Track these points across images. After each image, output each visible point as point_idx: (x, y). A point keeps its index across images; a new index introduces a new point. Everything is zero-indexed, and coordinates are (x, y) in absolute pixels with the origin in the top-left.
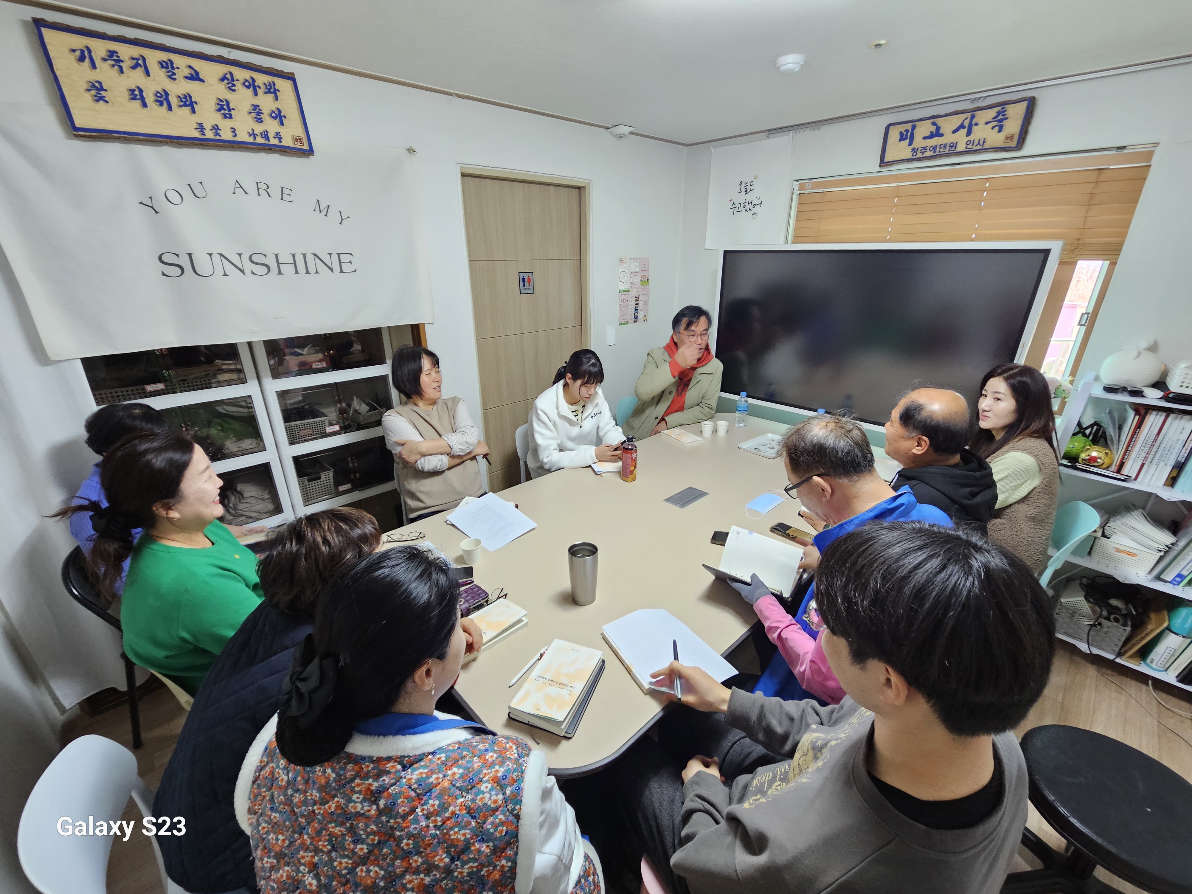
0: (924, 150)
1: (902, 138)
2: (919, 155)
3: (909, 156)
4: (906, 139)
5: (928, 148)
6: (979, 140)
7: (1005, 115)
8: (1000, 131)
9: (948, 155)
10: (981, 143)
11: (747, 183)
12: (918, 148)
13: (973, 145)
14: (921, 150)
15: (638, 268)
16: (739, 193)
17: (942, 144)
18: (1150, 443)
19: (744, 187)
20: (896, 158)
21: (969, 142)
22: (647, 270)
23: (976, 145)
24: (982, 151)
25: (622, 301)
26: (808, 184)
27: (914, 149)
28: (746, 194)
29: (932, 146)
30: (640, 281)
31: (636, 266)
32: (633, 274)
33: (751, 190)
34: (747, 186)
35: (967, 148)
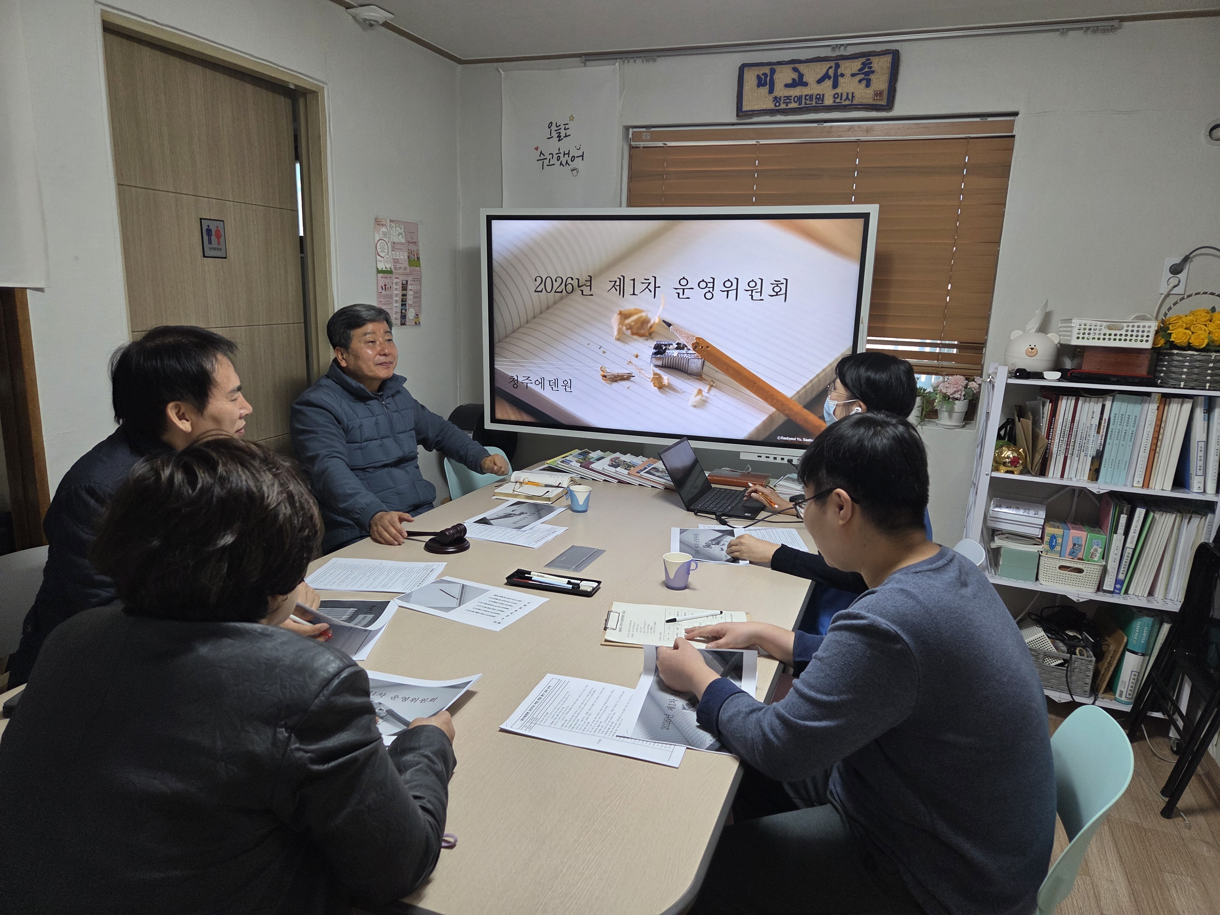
0: (788, 101)
1: (760, 83)
2: (783, 106)
3: (771, 106)
4: (764, 85)
5: (792, 98)
6: (847, 94)
7: (871, 68)
8: (868, 85)
9: (816, 110)
10: (850, 97)
11: (560, 125)
12: (780, 97)
13: (841, 99)
14: (784, 100)
15: (403, 237)
16: (548, 138)
17: (808, 95)
18: (1067, 433)
19: (555, 131)
20: (756, 108)
21: (836, 96)
22: (415, 243)
23: (845, 100)
24: (852, 108)
25: (382, 287)
26: (645, 134)
27: (775, 98)
28: (559, 140)
29: (796, 96)
30: (407, 258)
31: (400, 234)
32: (397, 246)
33: (566, 136)
34: (560, 129)
35: (835, 102)
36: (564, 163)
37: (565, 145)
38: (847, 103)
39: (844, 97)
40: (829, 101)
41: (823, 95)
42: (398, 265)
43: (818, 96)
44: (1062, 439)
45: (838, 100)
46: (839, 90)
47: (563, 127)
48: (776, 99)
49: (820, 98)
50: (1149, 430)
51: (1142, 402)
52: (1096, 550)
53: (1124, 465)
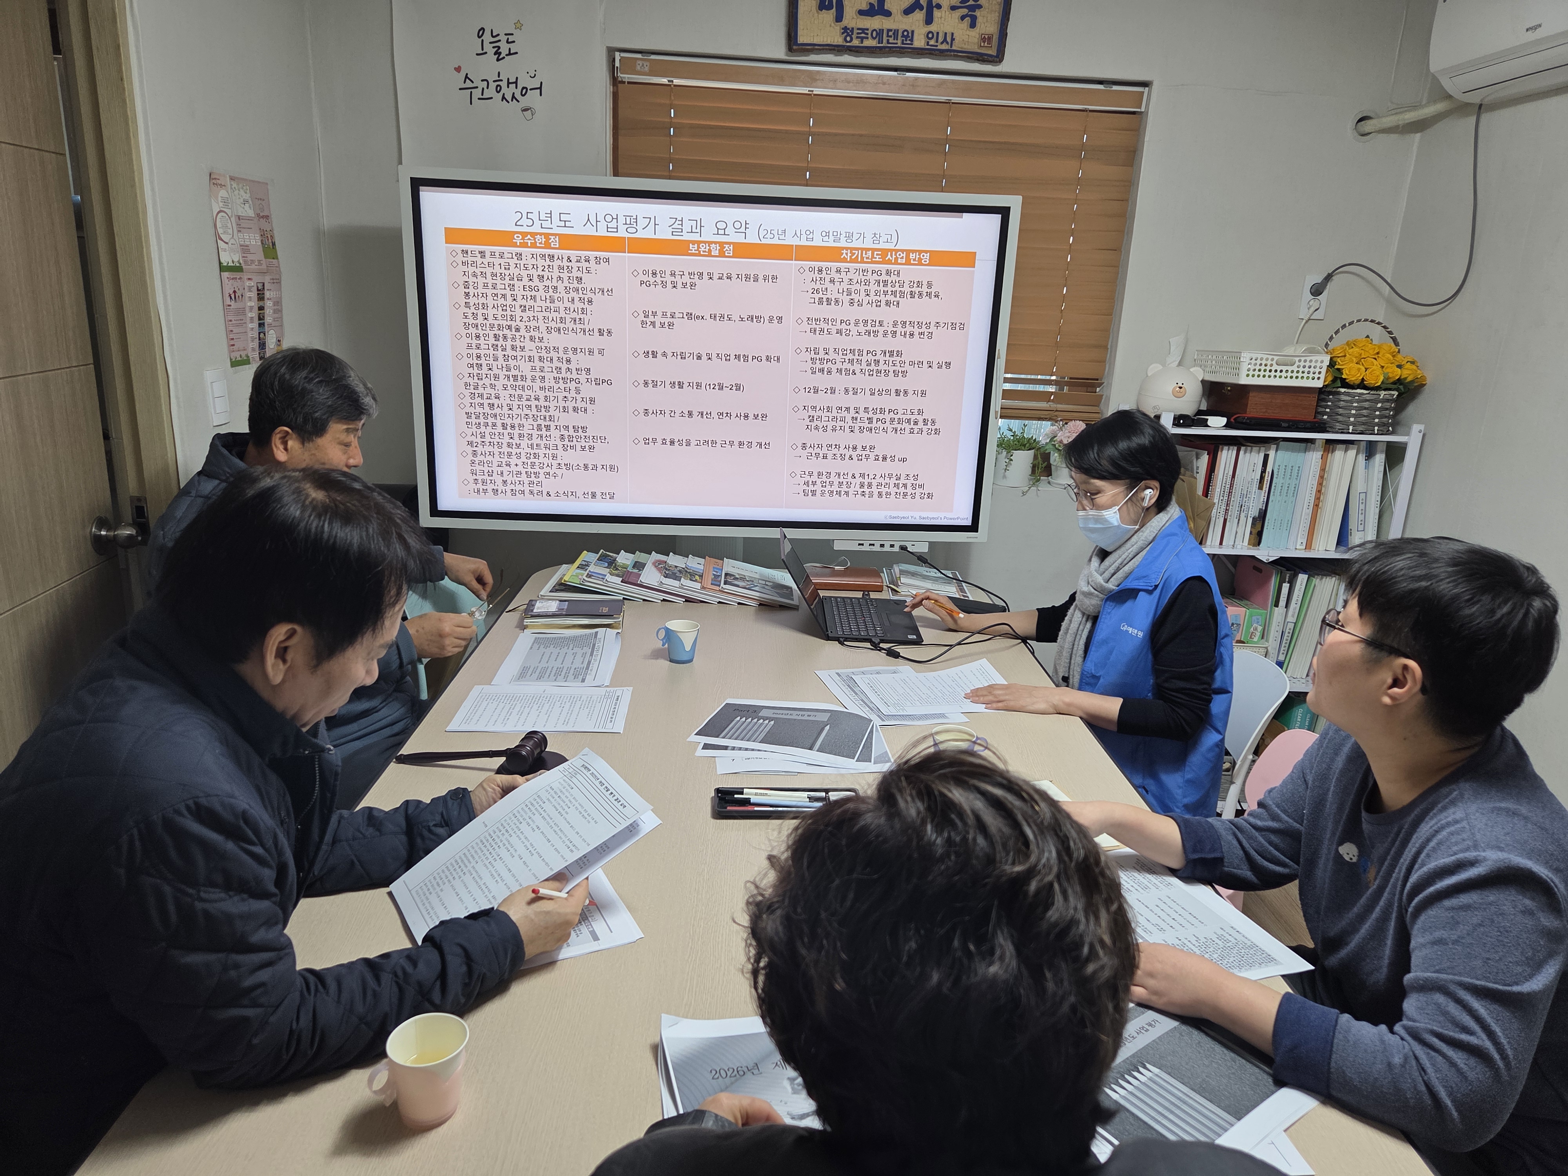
0: (863, 35)
1: (824, 6)
2: (856, 42)
3: (838, 40)
4: (829, 8)
5: (869, 32)
6: (946, 34)
8: (973, 25)
9: (899, 51)
10: (949, 39)
11: (498, 35)
12: (853, 29)
13: (937, 41)
14: (858, 33)
15: (250, 207)
16: (477, 54)
17: (891, 30)
18: (1227, 490)
19: (490, 43)
20: (817, 41)
21: (930, 36)
22: (267, 217)
23: (942, 43)
24: (951, 56)
25: (230, 296)
26: (640, 63)
27: (845, 29)
28: (498, 60)
29: (875, 30)
30: (260, 243)
31: (245, 202)
32: (244, 224)
33: (510, 54)
34: (500, 41)
35: (928, 44)
36: (509, 99)
37: (508, 68)
38: (944, 47)
39: (941, 39)
40: (919, 42)
41: (913, 32)
42: (250, 257)
43: (905, 33)
44: (1222, 498)
45: (932, 42)
46: (933, 28)
47: (504, 38)
48: (847, 31)
49: (909, 35)
50: (1313, 482)
51: (1306, 450)
52: (1256, 629)
53: (1285, 526)
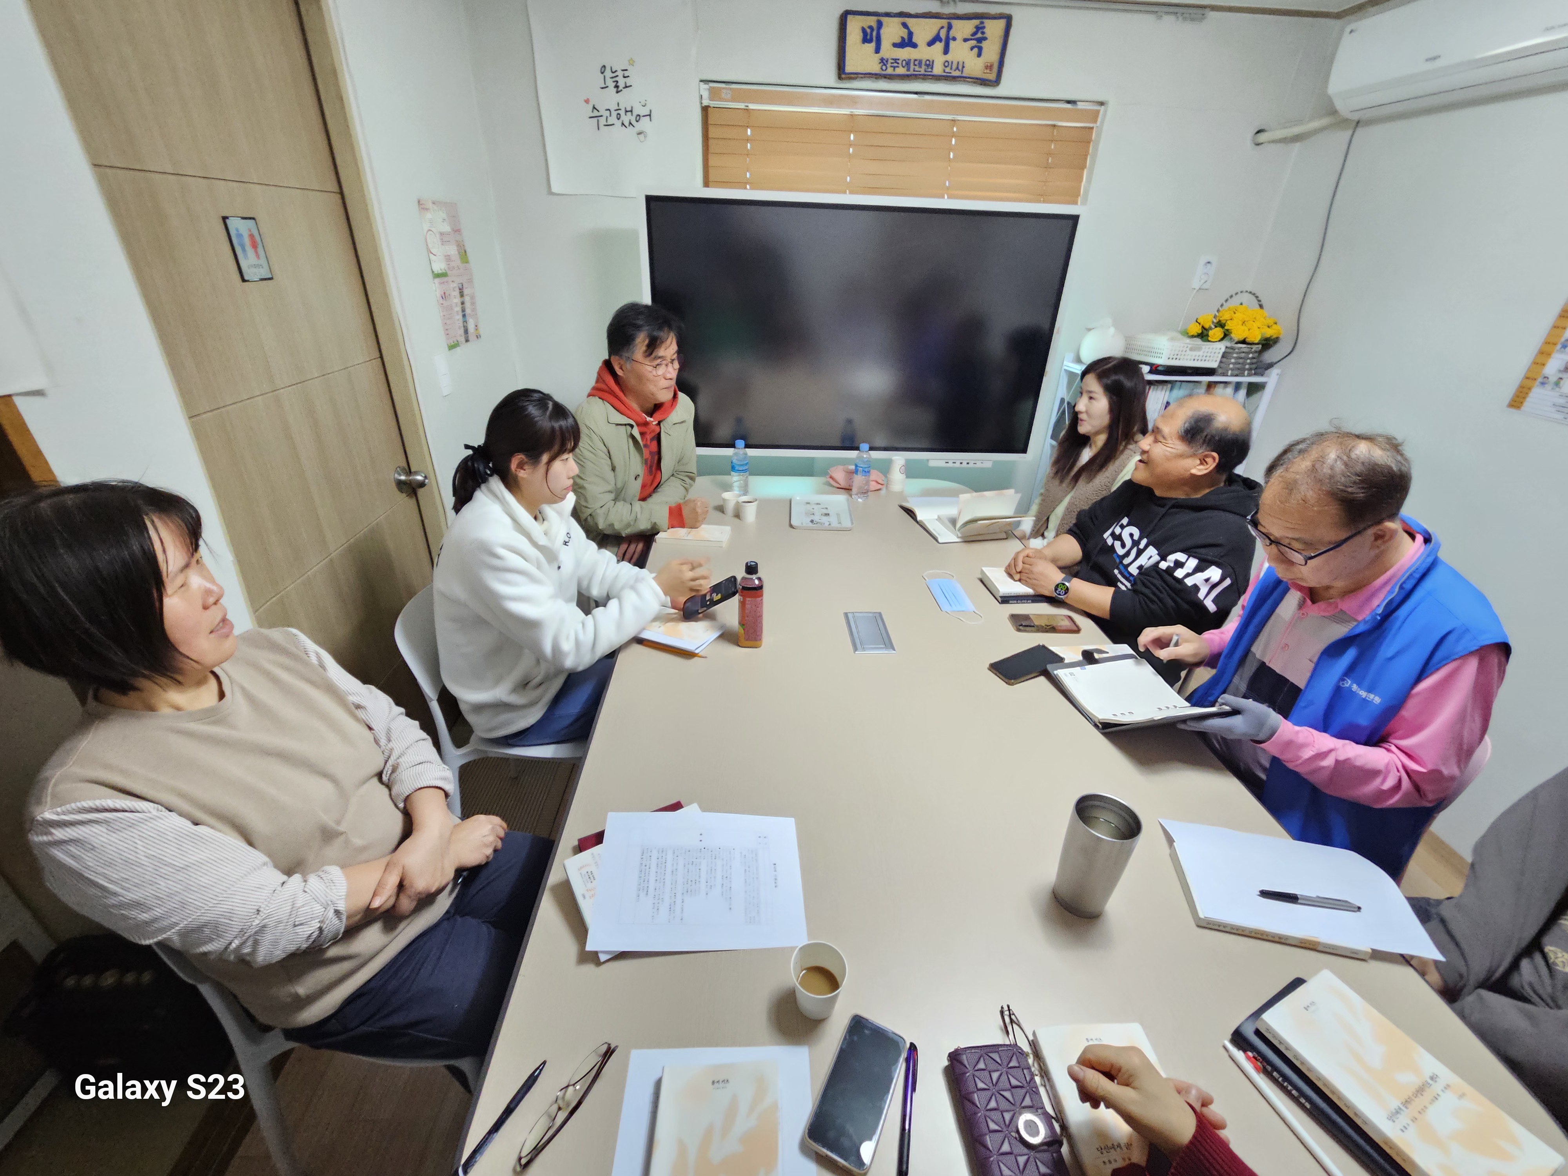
0: (895, 65)
1: (866, 39)
2: (890, 71)
3: (876, 68)
4: (870, 41)
5: (900, 62)
6: (958, 63)
7: (984, 33)
8: (979, 55)
9: (925, 77)
10: (960, 67)
11: (616, 71)
12: (888, 59)
13: (951, 69)
14: (892, 63)
15: (447, 224)
16: (602, 88)
17: (917, 60)
19: (611, 78)
20: (860, 69)
21: (946, 64)
22: (459, 230)
23: (955, 70)
24: (962, 81)
25: (442, 296)
26: (724, 91)
28: (617, 92)
29: (904, 60)
30: (457, 252)
31: (444, 220)
32: (445, 238)
33: (626, 87)
34: (617, 76)
35: (944, 72)
36: (627, 124)
37: (626, 99)
38: (957, 73)
39: (954, 67)
40: (938, 70)
41: (933, 61)
42: (451, 264)
43: (928, 62)
45: (948, 70)
46: (949, 57)
47: (620, 73)
48: (883, 61)
49: (930, 64)
